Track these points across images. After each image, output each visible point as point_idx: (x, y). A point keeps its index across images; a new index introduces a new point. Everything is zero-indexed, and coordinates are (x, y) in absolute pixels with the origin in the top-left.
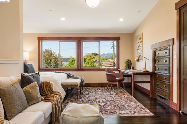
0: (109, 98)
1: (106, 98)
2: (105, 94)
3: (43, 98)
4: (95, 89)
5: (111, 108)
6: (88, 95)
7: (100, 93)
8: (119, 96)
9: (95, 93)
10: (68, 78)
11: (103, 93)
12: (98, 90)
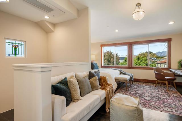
0: (156, 94)
1: (153, 94)
2: (152, 90)
3: (101, 87)
4: (144, 84)
5: (155, 104)
6: (137, 89)
7: (148, 89)
8: (167, 94)
9: (143, 88)
10: (121, 74)
11: (151, 89)
12: (146, 86)
